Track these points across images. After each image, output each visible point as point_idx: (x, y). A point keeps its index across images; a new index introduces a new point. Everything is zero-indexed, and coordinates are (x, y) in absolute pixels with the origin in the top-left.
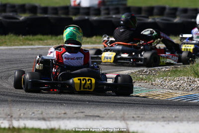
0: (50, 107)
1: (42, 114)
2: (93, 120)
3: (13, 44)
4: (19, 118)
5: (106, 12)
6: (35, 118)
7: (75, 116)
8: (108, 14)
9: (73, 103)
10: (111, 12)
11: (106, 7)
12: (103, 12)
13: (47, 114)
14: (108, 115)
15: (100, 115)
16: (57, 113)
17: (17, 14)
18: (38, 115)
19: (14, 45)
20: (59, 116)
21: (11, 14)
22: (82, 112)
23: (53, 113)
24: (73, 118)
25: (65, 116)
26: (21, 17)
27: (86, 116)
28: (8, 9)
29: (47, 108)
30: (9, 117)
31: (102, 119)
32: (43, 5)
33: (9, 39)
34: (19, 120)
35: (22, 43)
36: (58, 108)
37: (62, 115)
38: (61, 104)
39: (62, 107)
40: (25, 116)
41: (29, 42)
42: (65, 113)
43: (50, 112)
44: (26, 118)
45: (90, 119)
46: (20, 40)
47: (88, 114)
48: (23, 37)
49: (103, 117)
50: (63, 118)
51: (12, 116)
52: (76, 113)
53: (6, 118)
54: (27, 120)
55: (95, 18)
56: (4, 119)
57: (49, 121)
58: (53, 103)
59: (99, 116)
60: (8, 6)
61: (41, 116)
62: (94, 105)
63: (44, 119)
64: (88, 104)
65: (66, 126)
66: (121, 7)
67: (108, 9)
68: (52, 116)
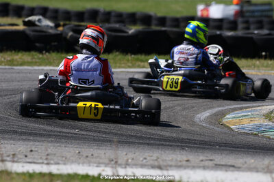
0: (167, 152)
1: (156, 160)
2: (226, 171)
3: (118, 65)
4: (127, 165)
5: (245, 25)
6: (148, 165)
7: (201, 165)
8: (248, 28)
9: (198, 148)
10: (252, 27)
11: (245, 19)
12: (240, 26)
13: (163, 160)
14: (246, 165)
15: (235, 165)
16: (176, 160)
17: (125, 26)
18: (152, 162)
19: (119, 67)
20: (180, 164)
21: (117, 26)
22: (211, 160)
23: (172, 160)
24: (199, 167)
25: (188, 164)
26: (130, 30)
27: (216, 165)
28: (113, 19)
29: (163, 153)
30: (113, 162)
31: (238, 171)
32: (160, 14)
33: (113, 59)
34: (126, 167)
35: (130, 65)
36: (178, 153)
37: (184, 163)
38: (183, 148)
39: (184, 152)
40: (133, 162)
41: (140, 63)
42: (188, 161)
43: (167, 159)
44: (136, 165)
45: (221, 170)
46: (128, 61)
47: (218, 163)
48: (133, 56)
49: (239, 168)
50: (186, 167)
51: (116, 162)
52: (202, 161)
53: (108, 164)
54: (136, 168)
55: (230, 34)
56: (106, 165)
57: (167, 170)
58: (171, 146)
59: (233, 166)
60: (113, 14)
61: (156, 163)
62: (226, 150)
63: (160, 168)
64: (218, 149)
65: (189, 178)
66: (265, 20)
67: (247, 22)
68: (170, 163)
